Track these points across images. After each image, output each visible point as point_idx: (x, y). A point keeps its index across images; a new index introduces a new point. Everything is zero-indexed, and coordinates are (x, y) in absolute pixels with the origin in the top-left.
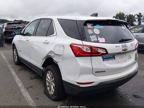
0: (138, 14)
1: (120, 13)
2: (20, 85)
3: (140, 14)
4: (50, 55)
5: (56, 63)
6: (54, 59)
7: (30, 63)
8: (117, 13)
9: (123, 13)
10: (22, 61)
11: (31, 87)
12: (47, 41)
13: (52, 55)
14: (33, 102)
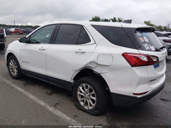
0: (113, 19)
1: (96, 17)
2: (42, 103)
3: (115, 18)
4: (89, 66)
5: (98, 74)
6: (94, 70)
7: (47, 76)
8: (93, 17)
9: (98, 17)
10: (26, 74)
11: (58, 104)
12: (81, 50)
13: (93, 66)
14: (74, 121)
